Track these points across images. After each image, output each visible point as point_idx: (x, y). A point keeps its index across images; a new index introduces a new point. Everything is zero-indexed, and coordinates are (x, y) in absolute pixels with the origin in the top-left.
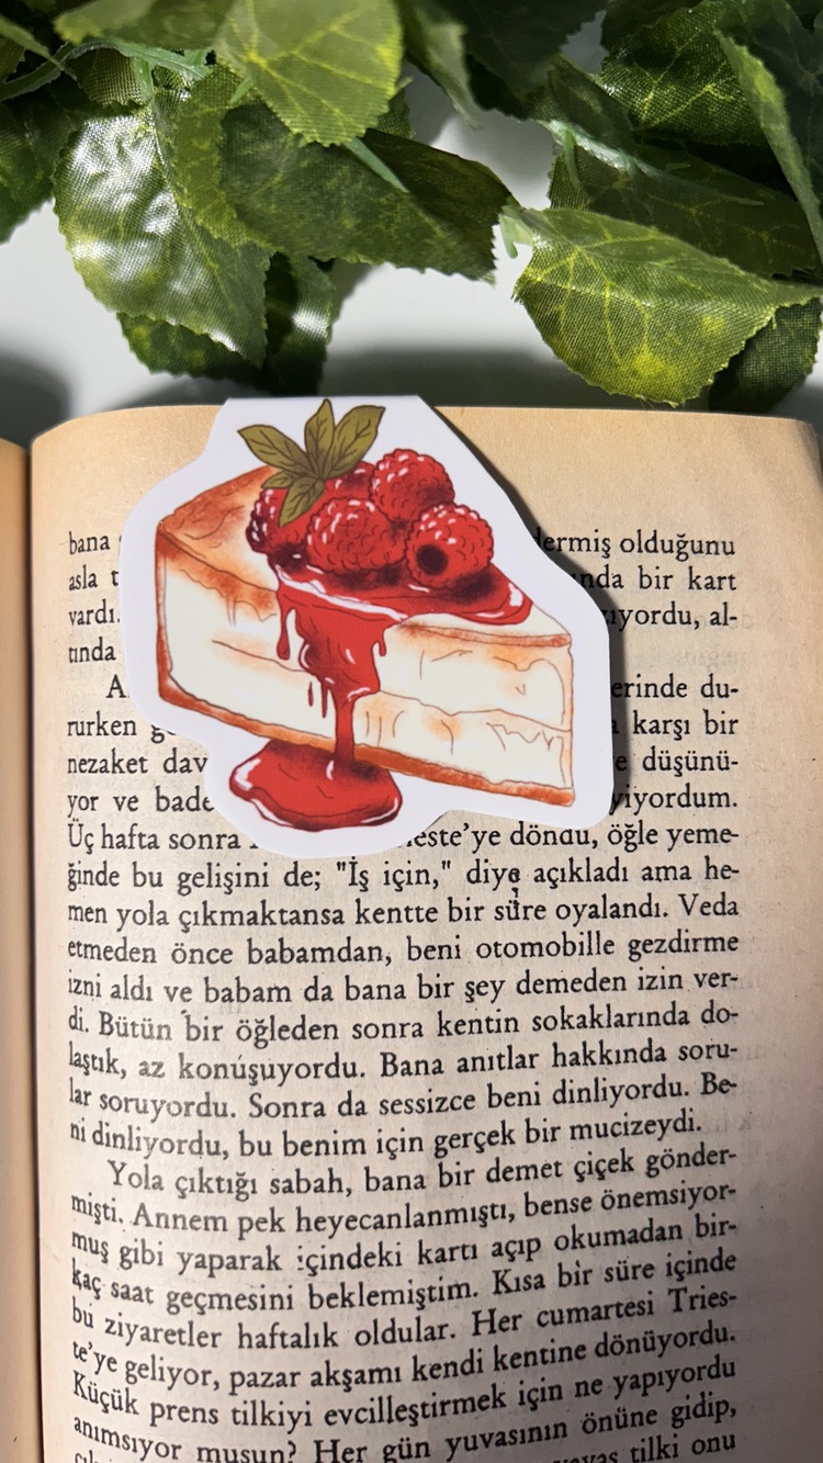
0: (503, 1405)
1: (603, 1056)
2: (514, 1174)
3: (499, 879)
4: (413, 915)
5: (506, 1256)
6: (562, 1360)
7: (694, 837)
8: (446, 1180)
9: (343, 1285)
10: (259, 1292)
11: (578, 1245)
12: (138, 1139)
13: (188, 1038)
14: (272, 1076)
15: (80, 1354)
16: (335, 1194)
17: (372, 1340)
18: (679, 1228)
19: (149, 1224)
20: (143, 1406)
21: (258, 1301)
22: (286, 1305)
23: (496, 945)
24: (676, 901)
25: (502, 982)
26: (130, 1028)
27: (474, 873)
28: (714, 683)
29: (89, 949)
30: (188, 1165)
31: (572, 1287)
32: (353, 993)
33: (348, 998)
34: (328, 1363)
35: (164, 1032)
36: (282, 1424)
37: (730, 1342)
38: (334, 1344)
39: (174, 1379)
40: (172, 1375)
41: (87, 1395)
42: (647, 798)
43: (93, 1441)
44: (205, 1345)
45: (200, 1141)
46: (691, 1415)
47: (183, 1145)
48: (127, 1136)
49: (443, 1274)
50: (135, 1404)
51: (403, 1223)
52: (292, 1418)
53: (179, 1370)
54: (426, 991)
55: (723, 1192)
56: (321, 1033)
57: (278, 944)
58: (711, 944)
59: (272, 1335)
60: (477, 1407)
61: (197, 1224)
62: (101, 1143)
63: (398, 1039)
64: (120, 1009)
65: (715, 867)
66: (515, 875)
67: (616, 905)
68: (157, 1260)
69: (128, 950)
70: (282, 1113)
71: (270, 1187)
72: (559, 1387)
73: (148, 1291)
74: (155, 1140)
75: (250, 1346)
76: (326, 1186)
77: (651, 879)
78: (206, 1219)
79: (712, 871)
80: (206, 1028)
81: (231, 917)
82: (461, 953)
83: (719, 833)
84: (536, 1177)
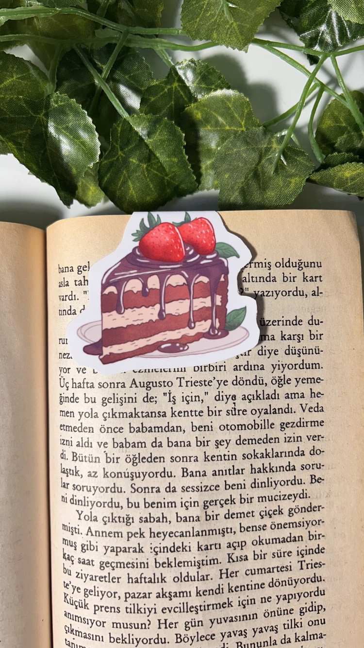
0: (232, 606)
1: (270, 469)
2: (236, 516)
3: (228, 399)
4: (193, 413)
5: (233, 548)
6: (255, 588)
7: (306, 381)
8: (208, 518)
9: (168, 559)
10: (135, 561)
11: (261, 543)
12: (88, 502)
13: (107, 462)
14: (139, 477)
15: (66, 586)
16: (164, 523)
17: (180, 580)
18: (302, 537)
19: (92, 535)
20: (91, 606)
21: (135, 565)
22: (146, 566)
23: (227, 425)
24: (299, 407)
25: (230, 440)
26: (84, 458)
27: (218, 396)
28: (313, 319)
29: (68, 427)
30: (107, 512)
31: (259, 560)
32: (170, 444)
33: (168, 446)
34: (162, 589)
35: (97, 460)
36: (145, 613)
37: (323, 582)
38: (165, 582)
39: (103, 596)
40: (102, 594)
41: (69, 602)
42: (287, 366)
43: (72, 620)
44: (115, 582)
45: (112, 502)
46: (307, 610)
47: (105, 504)
48: (83, 501)
49: (207, 555)
50: (88, 605)
51: (191, 535)
52: (149, 610)
53: (105, 592)
54: (199, 444)
55: (319, 522)
56: (158, 460)
57: (141, 425)
58: (313, 424)
59: (141, 578)
60: (221, 607)
61: (111, 535)
62: (73, 503)
63: (188, 462)
64: (80, 451)
65: (314, 393)
66: (234, 398)
67: (275, 409)
68: (95, 549)
69: (83, 428)
70: (144, 491)
71: (139, 520)
72: (254, 599)
73: (92, 561)
74: (94, 502)
75: (132, 582)
76: (161, 520)
77: (289, 398)
78: (115, 533)
79: (313, 394)
80: (113, 458)
81: (123, 415)
82: (213, 429)
83: (316, 379)
84: (244, 517)
